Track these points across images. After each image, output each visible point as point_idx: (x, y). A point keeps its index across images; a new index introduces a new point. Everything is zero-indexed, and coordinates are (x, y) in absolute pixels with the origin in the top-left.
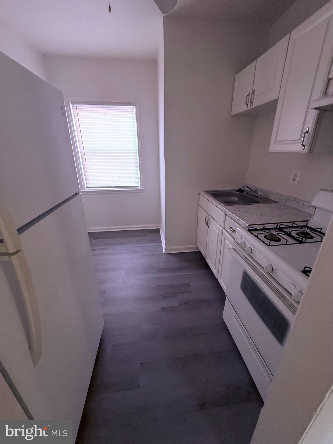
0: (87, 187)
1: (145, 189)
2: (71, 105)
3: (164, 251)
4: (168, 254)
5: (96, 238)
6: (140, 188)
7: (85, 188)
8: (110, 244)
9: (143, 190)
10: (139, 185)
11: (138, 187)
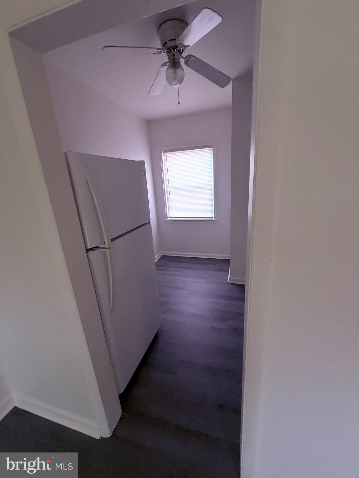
0: (169, 217)
1: (218, 220)
2: (163, 153)
3: (228, 280)
4: (231, 284)
5: (172, 261)
6: (213, 219)
7: (167, 218)
8: (182, 268)
9: (216, 221)
10: (213, 216)
11: (212, 218)
